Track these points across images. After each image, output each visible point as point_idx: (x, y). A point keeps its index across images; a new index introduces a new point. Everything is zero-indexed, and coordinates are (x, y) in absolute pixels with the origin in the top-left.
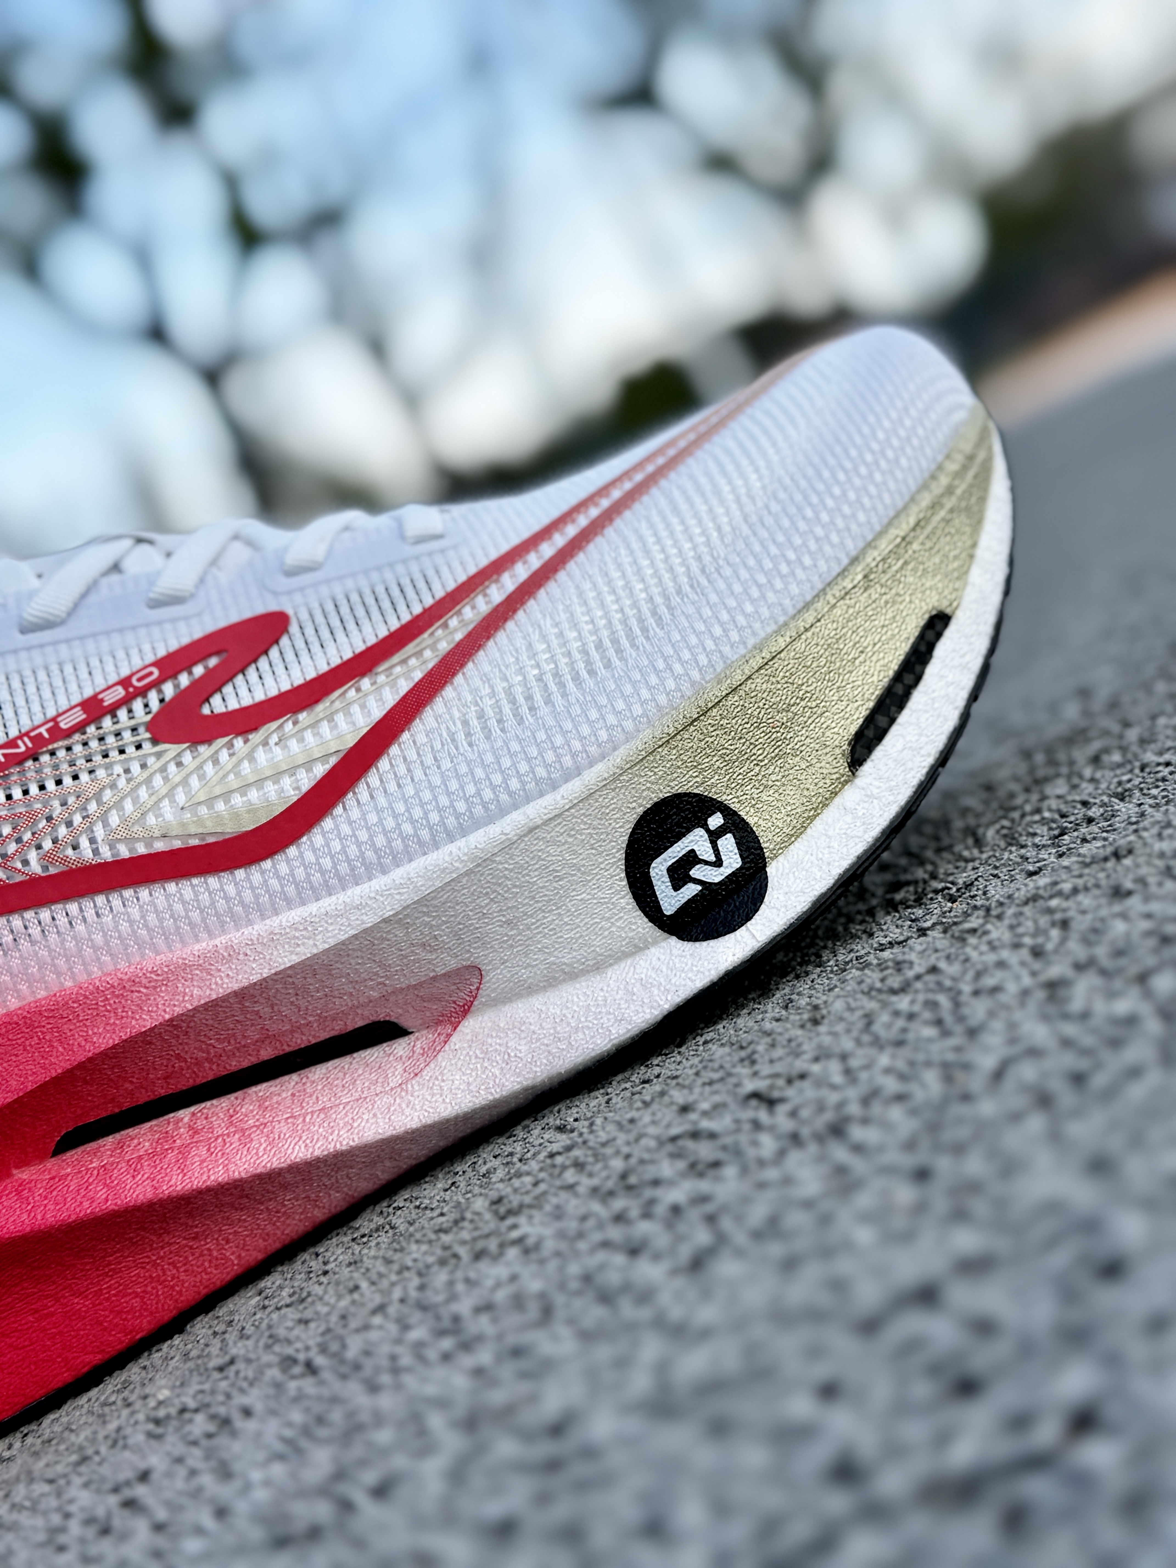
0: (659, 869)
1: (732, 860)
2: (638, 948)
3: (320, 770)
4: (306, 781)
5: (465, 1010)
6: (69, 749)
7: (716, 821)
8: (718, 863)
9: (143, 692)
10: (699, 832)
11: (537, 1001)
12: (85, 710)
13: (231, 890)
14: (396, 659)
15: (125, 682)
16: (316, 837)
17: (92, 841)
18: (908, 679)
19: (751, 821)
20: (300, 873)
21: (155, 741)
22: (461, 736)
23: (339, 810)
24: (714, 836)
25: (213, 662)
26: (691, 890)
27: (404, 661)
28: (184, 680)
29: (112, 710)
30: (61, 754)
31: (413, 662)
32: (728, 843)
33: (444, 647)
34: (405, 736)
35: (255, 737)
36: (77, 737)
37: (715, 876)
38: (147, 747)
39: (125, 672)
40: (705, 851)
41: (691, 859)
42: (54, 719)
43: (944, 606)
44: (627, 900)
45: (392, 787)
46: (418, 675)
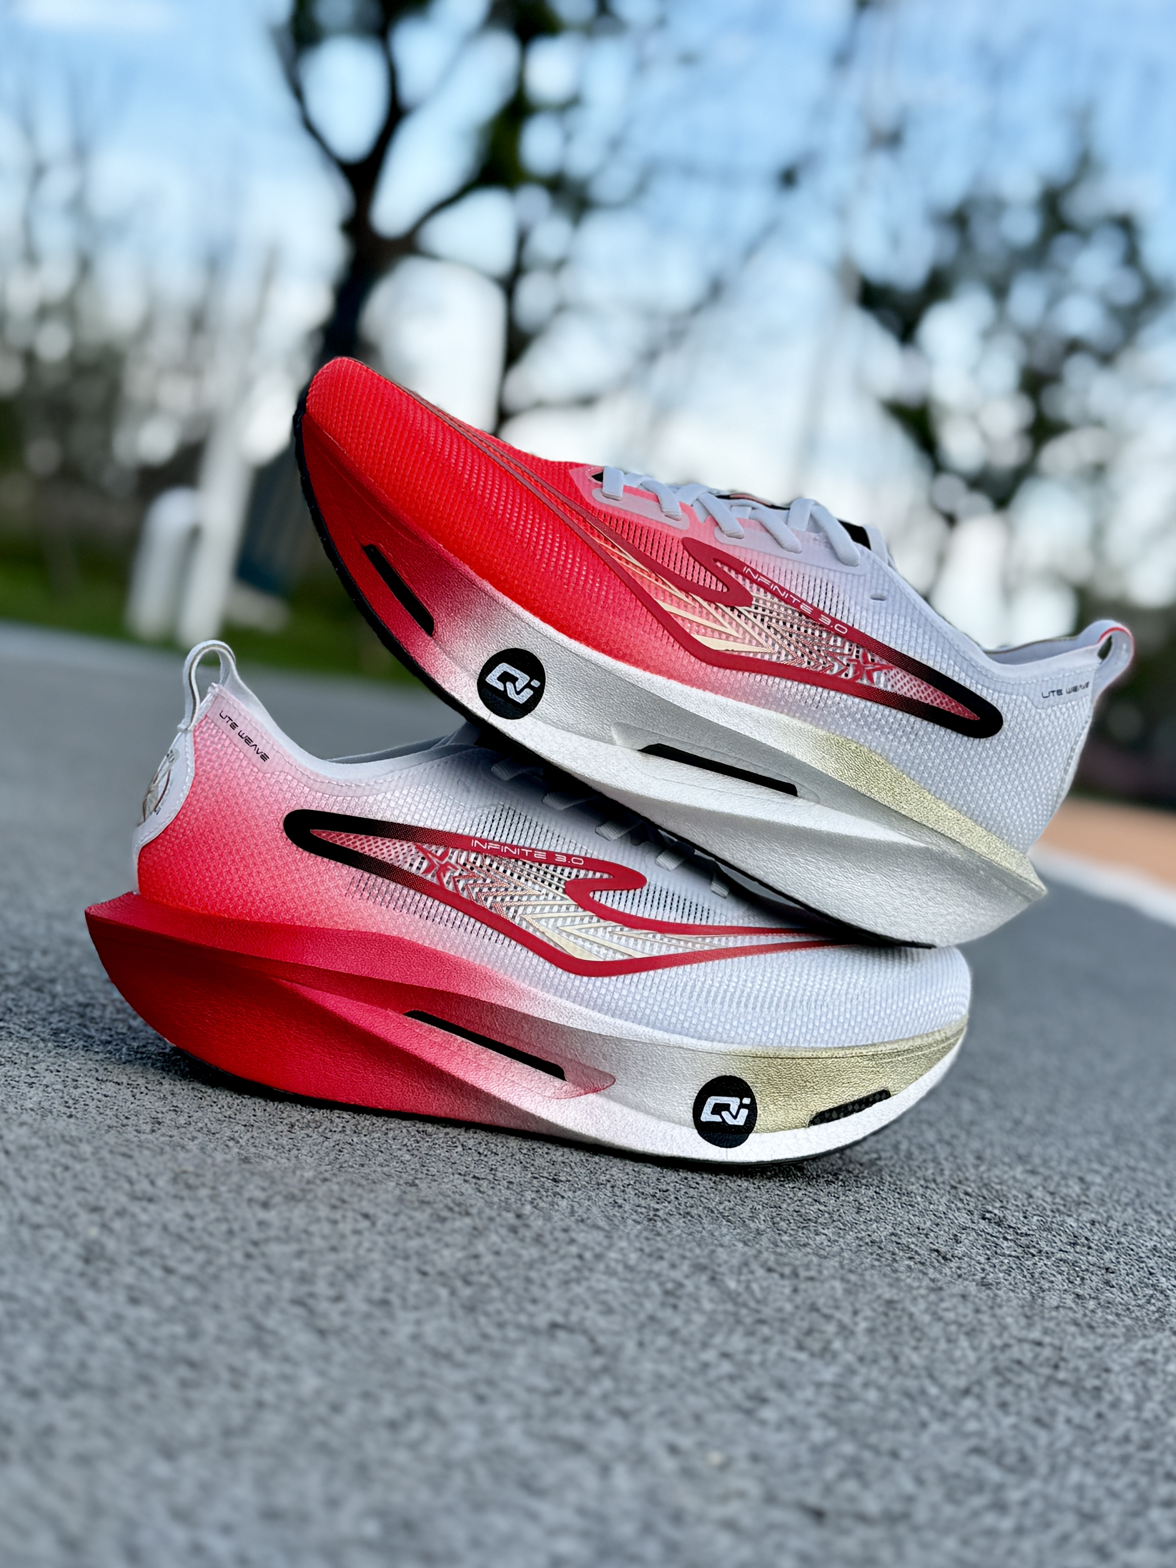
0: (712, 1101)
1: (741, 1121)
2: (680, 1123)
3: (619, 957)
4: (610, 957)
5: (595, 1091)
6: (531, 867)
7: (747, 1101)
8: (735, 1117)
9: (572, 867)
10: (738, 1100)
11: (626, 1110)
12: (547, 856)
13: (552, 974)
14: (677, 936)
15: (569, 857)
16: (599, 981)
17: (516, 912)
18: (857, 1107)
19: (759, 1112)
20: (582, 990)
21: (565, 892)
22: (680, 989)
23: (614, 978)
24: (742, 1106)
25: (606, 876)
26: (717, 1118)
27: (679, 940)
28: (590, 875)
29: (557, 865)
30: (527, 866)
31: (682, 943)
32: (744, 1112)
33: (698, 947)
34: (660, 971)
35: (603, 923)
36: (537, 864)
37: (730, 1121)
38: (561, 890)
39: (570, 852)
40: (734, 1109)
41: (726, 1107)
42: (533, 850)
43: (891, 1090)
44: (691, 1102)
45: (640, 987)
46: (680, 951)
